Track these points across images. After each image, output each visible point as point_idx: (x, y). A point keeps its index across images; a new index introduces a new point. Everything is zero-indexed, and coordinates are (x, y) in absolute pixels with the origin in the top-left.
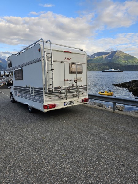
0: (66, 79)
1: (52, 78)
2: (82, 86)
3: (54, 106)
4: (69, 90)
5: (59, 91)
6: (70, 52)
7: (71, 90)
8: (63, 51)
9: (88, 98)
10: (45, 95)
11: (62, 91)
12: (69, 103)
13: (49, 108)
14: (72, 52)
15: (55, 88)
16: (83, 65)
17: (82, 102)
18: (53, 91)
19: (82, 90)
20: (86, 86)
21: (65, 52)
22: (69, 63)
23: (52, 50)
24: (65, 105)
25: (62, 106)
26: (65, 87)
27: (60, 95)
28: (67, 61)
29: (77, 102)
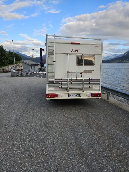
0: (69, 71)
1: (54, 70)
2: (90, 79)
3: (56, 96)
4: (71, 82)
5: (60, 83)
6: (79, 44)
7: (73, 83)
8: (70, 42)
9: (101, 93)
10: (48, 85)
11: (63, 83)
12: (74, 95)
13: (50, 97)
14: (81, 43)
15: (56, 79)
16: (96, 56)
17: (92, 96)
18: (55, 82)
19: (89, 83)
20: (100, 79)
21: (72, 43)
22: (77, 54)
23: (55, 43)
24: (69, 97)
25: (66, 97)
26: (67, 79)
27: (61, 86)
28: (75, 53)
29: (85, 95)
